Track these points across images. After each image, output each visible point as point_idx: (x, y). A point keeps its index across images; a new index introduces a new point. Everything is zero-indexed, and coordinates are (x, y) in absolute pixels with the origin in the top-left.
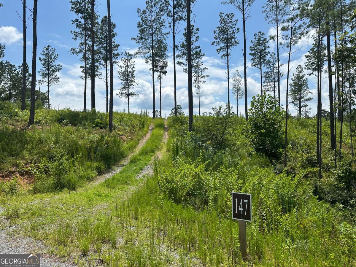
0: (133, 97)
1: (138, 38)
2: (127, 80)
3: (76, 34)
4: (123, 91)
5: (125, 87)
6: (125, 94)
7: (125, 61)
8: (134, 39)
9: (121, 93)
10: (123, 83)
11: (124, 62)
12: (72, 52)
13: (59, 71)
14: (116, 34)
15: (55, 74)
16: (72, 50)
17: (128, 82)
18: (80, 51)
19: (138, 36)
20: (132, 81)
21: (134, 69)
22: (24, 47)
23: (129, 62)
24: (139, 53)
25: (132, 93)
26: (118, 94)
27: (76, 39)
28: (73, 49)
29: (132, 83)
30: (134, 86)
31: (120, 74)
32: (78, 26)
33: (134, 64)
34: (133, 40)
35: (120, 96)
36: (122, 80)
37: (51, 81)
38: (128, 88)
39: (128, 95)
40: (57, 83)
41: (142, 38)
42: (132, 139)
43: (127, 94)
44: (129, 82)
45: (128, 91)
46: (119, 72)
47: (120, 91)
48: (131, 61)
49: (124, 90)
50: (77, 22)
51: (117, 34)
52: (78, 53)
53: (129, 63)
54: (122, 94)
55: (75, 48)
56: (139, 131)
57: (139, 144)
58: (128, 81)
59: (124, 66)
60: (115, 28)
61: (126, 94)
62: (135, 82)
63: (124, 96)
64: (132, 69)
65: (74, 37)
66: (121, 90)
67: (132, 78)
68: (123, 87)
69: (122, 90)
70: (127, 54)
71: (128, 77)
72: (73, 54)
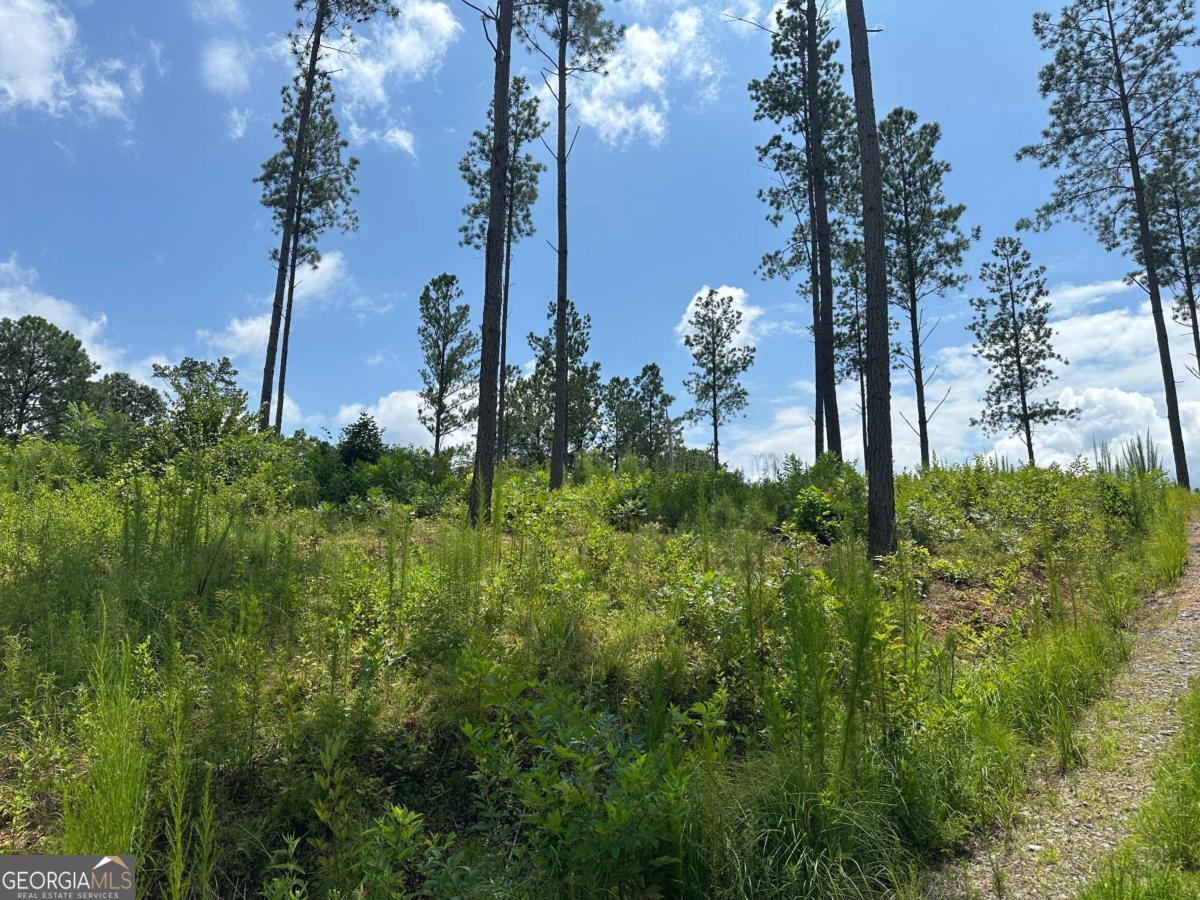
0: (1051, 423)
1: (1049, 141)
2: (1015, 352)
3: (776, 198)
4: (998, 401)
5: (1006, 386)
6: (1009, 413)
7: (1000, 277)
8: (1030, 151)
9: (989, 412)
10: (998, 371)
11: (992, 284)
12: (765, 269)
13: (744, 368)
14: (947, 168)
15: (735, 383)
16: (765, 263)
17: (1018, 362)
18: (796, 261)
19: (1046, 134)
20: (1040, 355)
21: (1042, 301)
22: (559, 252)
23: (1019, 277)
24: (1061, 204)
25: (1046, 407)
26: (979, 419)
27: (781, 219)
28: (770, 257)
29: (1041, 362)
30: (1050, 372)
31: (979, 335)
32: (781, 164)
33: (1041, 278)
34: (1027, 159)
35: (989, 428)
36: (989, 357)
37: (723, 410)
38: (1023, 387)
39: (1025, 418)
40: (742, 412)
41: (1069, 137)
42: (1052, 614)
43: (1019, 416)
44: (1023, 360)
45: (1023, 399)
46: (973, 328)
47: (983, 405)
48: (1025, 272)
49: (1003, 398)
50: (777, 151)
51: (952, 167)
52: (789, 268)
53: (1016, 282)
54: (996, 418)
55: (777, 253)
56: (1106, 554)
57: (1125, 657)
58: (1019, 357)
59: (996, 297)
60: (938, 144)
61: (1013, 417)
62: (1052, 355)
63: (1006, 425)
64: (1034, 301)
65: (772, 211)
66: (988, 399)
67: (1038, 339)
68: (999, 389)
69: (994, 398)
70: (1003, 247)
71: (1017, 341)
72: (771, 277)
